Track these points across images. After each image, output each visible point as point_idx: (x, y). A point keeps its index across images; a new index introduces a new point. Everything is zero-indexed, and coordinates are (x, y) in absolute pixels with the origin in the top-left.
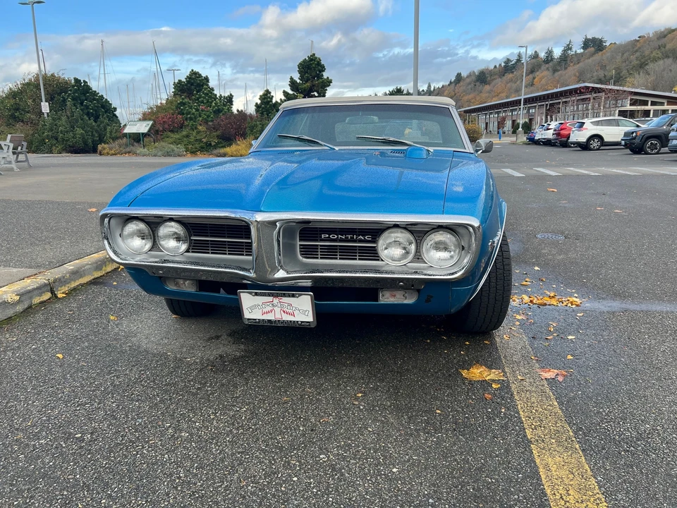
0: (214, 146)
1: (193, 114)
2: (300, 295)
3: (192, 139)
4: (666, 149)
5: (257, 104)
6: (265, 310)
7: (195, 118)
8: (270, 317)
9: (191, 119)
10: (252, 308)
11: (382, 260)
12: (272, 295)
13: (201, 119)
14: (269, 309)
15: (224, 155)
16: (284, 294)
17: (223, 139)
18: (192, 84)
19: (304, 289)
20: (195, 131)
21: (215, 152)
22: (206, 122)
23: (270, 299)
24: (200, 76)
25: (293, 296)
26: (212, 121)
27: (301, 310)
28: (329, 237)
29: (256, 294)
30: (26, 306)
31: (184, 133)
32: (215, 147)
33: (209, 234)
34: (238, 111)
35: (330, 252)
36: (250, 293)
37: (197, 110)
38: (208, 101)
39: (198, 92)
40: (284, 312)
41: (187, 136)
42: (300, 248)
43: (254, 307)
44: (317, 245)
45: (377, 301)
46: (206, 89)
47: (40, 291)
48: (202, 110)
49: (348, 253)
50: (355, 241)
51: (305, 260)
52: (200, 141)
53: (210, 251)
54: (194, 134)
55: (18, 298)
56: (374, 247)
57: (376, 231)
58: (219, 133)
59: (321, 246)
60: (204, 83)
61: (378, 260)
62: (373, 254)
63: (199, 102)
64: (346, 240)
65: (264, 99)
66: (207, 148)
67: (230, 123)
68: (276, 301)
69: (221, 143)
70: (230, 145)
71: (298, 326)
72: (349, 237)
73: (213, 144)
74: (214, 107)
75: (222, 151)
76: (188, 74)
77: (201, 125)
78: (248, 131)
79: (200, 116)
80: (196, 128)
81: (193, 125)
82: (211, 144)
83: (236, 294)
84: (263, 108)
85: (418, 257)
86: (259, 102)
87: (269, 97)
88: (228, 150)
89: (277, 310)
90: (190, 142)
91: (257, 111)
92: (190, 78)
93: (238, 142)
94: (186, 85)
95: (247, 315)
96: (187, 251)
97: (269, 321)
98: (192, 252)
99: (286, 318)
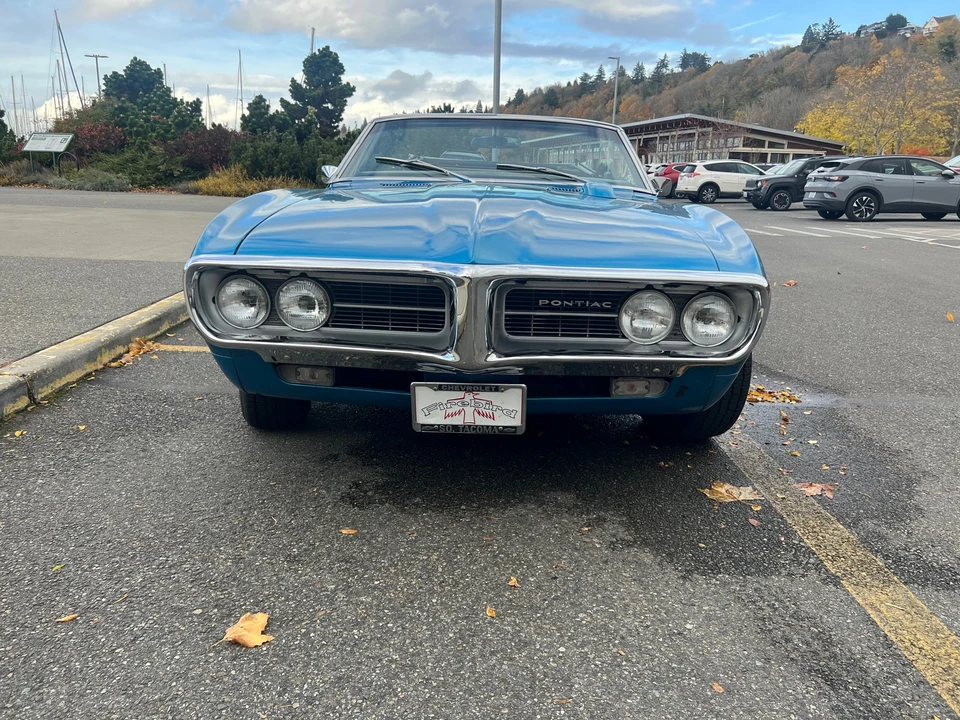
0: (178, 176)
1: (142, 126)
2: (507, 388)
3: (142, 164)
5: (243, 115)
6: (450, 411)
7: (146, 133)
8: (457, 421)
9: (138, 134)
10: (430, 409)
11: (624, 337)
12: (465, 389)
13: (154, 134)
14: (456, 409)
15: (196, 191)
16: (483, 387)
17: (193, 168)
18: (135, 80)
19: (513, 380)
20: (147, 153)
21: (181, 186)
22: (164, 140)
23: (460, 394)
24: (148, 67)
25: (497, 389)
26: (174, 139)
27: (506, 410)
28: (550, 304)
29: (440, 388)
31: (128, 155)
32: (180, 179)
33: (362, 299)
34: (214, 125)
35: (550, 326)
36: (431, 387)
37: (147, 120)
38: (163, 108)
39: (145, 92)
40: (479, 413)
41: (133, 161)
42: (506, 320)
43: (433, 408)
44: (530, 316)
45: (609, 396)
46: (159, 88)
47: (14, 394)
48: (155, 121)
49: (574, 327)
50: (584, 309)
51: (511, 337)
52: (156, 168)
53: (362, 325)
54: (146, 158)
56: (613, 318)
57: (617, 296)
58: (185, 157)
59: (536, 316)
60: (155, 80)
61: (617, 337)
62: (614, 328)
63: (148, 108)
64: (575, 309)
65: (256, 108)
66: (164, 180)
67: (203, 143)
68: (469, 397)
69: (189, 173)
70: (203, 177)
71: (497, 432)
72: (579, 303)
73: (176, 173)
74: (176, 117)
75: (192, 184)
76: (128, 64)
77: (154, 144)
78: (232, 156)
79: (153, 130)
80: (147, 148)
81: (142, 143)
82: (172, 174)
83: (408, 389)
84: (254, 123)
85: (677, 332)
86: (247, 113)
87: (263, 107)
88: (201, 183)
89: (469, 410)
90: (137, 171)
91: (243, 127)
92: (131, 70)
93: (217, 173)
94: (125, 80)
95: (423, 418)
96: (326, 325)
97: (455, 427)
98: (333, 326)
99: (481, 421)
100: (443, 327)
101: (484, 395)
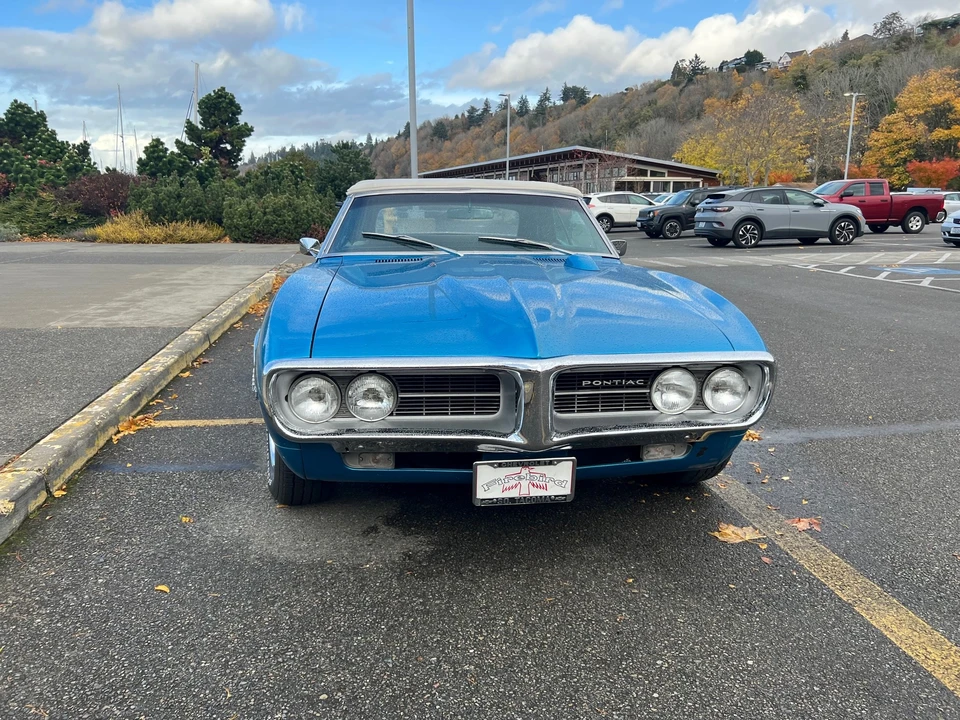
0: (73, 223)
1: (28, 172)
2: (559, 461)
3: (31, 212)
4: (691, 232)
5: (140, 159)
6: (507, 485)
7: (33, 179)
8: (514, 494)
9: (24, 181)
10: (489, 485)
11: (655, 409)
12: (523, 465)
13: (43, 180)
14: (513, 483)
15: (93, 239)
16: (539, 462)
17: (87, 214)
18: (18, 124)
19: (568, 453)
20: (36, 200)
21: (76, 233)
22: (55, 186)
23: (517, 470)
24: (30, 110)
25: (551, 463)
26: (65, 185)
27: (557, 480)
28: (592, 384)
29: (500, 465)
30: (22, 518)
31: (14, 203)
32: (75, 226)
33: (424, 389)
34: (108, 169)
35: (591, 404)
36: (492, 465)
37: (33, 166)
38: (49, 153)
39: (29, 136)
40: (533, 485)
41: (20, 208)
42: (553, 400)
43: (492, 484)
44: (574, 395)
45: (641, 460)
46: (43, 132)
47: (36, 490)
48: (42, 166)
49: (612, 403)
50: (620, 387)
51: (559, 415)
52: (46, 215)
53: (424, 412)
54: (35, 205)
55: (11, 506)
56: (645, 393)
57: (649, 375)
58: (78, 203)
59: (579, 395)
60: (38, 123)
61: (648, 409)
62: (645, 402)
63: (33, 152)
64: (613, 387)
65: (154, 152)
66: (58, 227)
67: (97, 188)
68: (525, 471)
69: (83, 219)
70: (101, 223)
71: (549, 502)
72: (617, 382)
73: (70, 221)
74: (67, 163)
75: (89, 232)
76: (8, 106)
77: (43, 190)
78: (131, 201)
79: (42, 175)
80: (36, 195)
81: (29, 190)
82: (65, 221)
83: (470, 466)
84: (152, 167)
85: (700, 402)
86: (144, 156)
87: (162, 151)
88: (98, 230)
89: (525, 483)
90: (26, 219)
91: (140, 171)
92: (13, 114)
93: (116, 219)
94: (7, 124)
95: (482, 493)
96: (391, 414)
97: (512, 499)
98: (397, 415)
99: (536, 493)
100: (498, 409)
101: (538, 469)
